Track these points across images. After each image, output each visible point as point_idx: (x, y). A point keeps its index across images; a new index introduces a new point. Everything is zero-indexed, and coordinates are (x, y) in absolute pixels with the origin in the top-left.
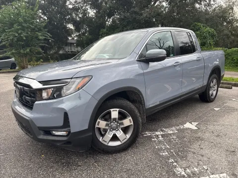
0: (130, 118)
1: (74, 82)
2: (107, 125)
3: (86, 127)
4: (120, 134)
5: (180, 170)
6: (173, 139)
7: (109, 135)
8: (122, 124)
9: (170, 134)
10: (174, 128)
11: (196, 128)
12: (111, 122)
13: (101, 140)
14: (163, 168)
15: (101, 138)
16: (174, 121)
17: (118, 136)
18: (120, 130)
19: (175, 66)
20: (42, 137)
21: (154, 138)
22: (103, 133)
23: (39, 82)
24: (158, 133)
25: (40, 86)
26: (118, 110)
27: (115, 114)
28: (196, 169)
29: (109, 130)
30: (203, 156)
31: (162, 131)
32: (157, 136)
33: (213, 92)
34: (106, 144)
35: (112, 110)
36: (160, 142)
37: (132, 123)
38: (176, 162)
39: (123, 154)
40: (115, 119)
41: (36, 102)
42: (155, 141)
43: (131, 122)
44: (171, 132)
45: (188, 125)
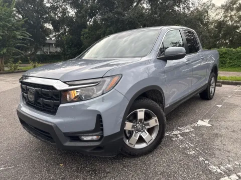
0: (156, 118)
1: (105, 81)
2: (133, 127)
3: (119, 130)
4: (145, 135)
5: (214, 167)
6: (193, 137)
7: (135, 137)
8: (148, 124)
9: (188, 132)
10: (188, 126)
11: (210, 125)
12: (137, 124)
13: (127, 143)
14: (197, 167)
15: (127, 140)
16: (185, 119)
17: (144, 137)
18: (146, 131)
19: (187, 64)
20: (69, 144)
21: (174, 138)
22: (128, 135)
23: (64, 82)
24: (176, 132)
25: (66, 87)
26: (144, 110)
27: (141, 114)
28: (229, 166)
29: (134, 132)
30: (229, 152)
31: (179, 130)
32: (176, 135)
33: (212, 89)
34: (132, 146)
35: (138, 110)
36: (181, 141)
37: (158, 124)
38: (207, 160)
39: (150, 156)
40: (141, 120)
41: (61, 105)
42: (176, 141)
43: (156, 122)
44: (188, 131)
45: (200, 123)
